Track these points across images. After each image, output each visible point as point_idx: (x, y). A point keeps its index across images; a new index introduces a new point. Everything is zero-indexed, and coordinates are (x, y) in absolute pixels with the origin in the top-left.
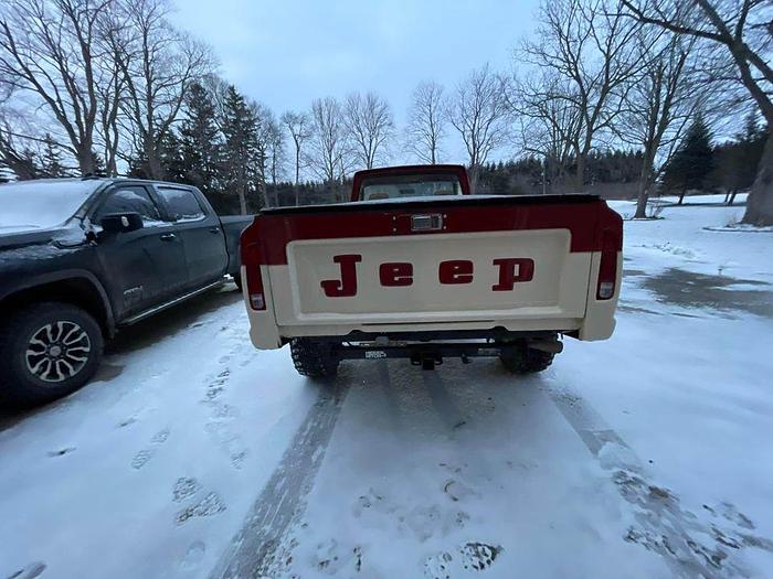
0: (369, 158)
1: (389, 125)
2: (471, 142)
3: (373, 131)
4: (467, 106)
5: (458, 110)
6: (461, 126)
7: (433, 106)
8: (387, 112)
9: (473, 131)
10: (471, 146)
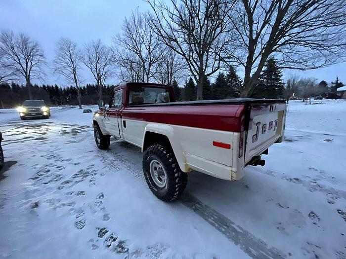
0: (26, 73)
1: (41, 56)
2: (96, 74)
3: (28, 58)
4: (91, 56)
5: (86, 58)
6: (89, 65)
7: (71, 52)
8: (37, 48)
9: (96, 69)
10: (96, 76)
